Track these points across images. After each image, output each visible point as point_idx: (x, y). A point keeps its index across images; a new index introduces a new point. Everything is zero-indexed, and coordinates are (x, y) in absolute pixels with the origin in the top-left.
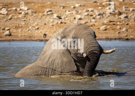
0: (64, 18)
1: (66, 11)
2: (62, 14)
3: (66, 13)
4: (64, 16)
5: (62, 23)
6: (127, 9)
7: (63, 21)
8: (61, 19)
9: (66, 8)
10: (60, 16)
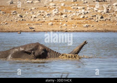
0: (25, 17)
1: (25, 12)
2: (23, 14)
3: (26, 13)
4: (24, 15)
5: (23, 20)
6: (66, 11)
7: (24, 19)
8: (23, 17)
9: (26, 10)
10: (22, 16)
